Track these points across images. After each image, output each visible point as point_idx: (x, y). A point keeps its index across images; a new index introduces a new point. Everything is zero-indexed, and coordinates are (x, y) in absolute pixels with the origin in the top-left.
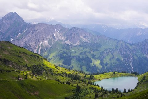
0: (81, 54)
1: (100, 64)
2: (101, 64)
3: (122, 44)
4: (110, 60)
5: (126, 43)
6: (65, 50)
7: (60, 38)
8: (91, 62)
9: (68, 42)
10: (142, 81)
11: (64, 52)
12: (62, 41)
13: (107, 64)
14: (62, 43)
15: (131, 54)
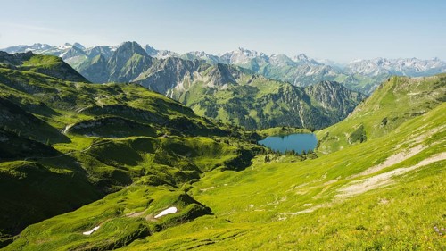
0: (230, 101)
1: (258, 115)
2: (260, 115)
3: (288, 88)
4: (272, 109)
5: (293, 87)
6: (208, 97)
7: (200, 79)
8: (247, 114)
9: (211, 85)
10: (324, 139)
11: (207, 100)
12: (202, 82)
13: (268, 115)
14: (204, 86)
15: (301, 102)
